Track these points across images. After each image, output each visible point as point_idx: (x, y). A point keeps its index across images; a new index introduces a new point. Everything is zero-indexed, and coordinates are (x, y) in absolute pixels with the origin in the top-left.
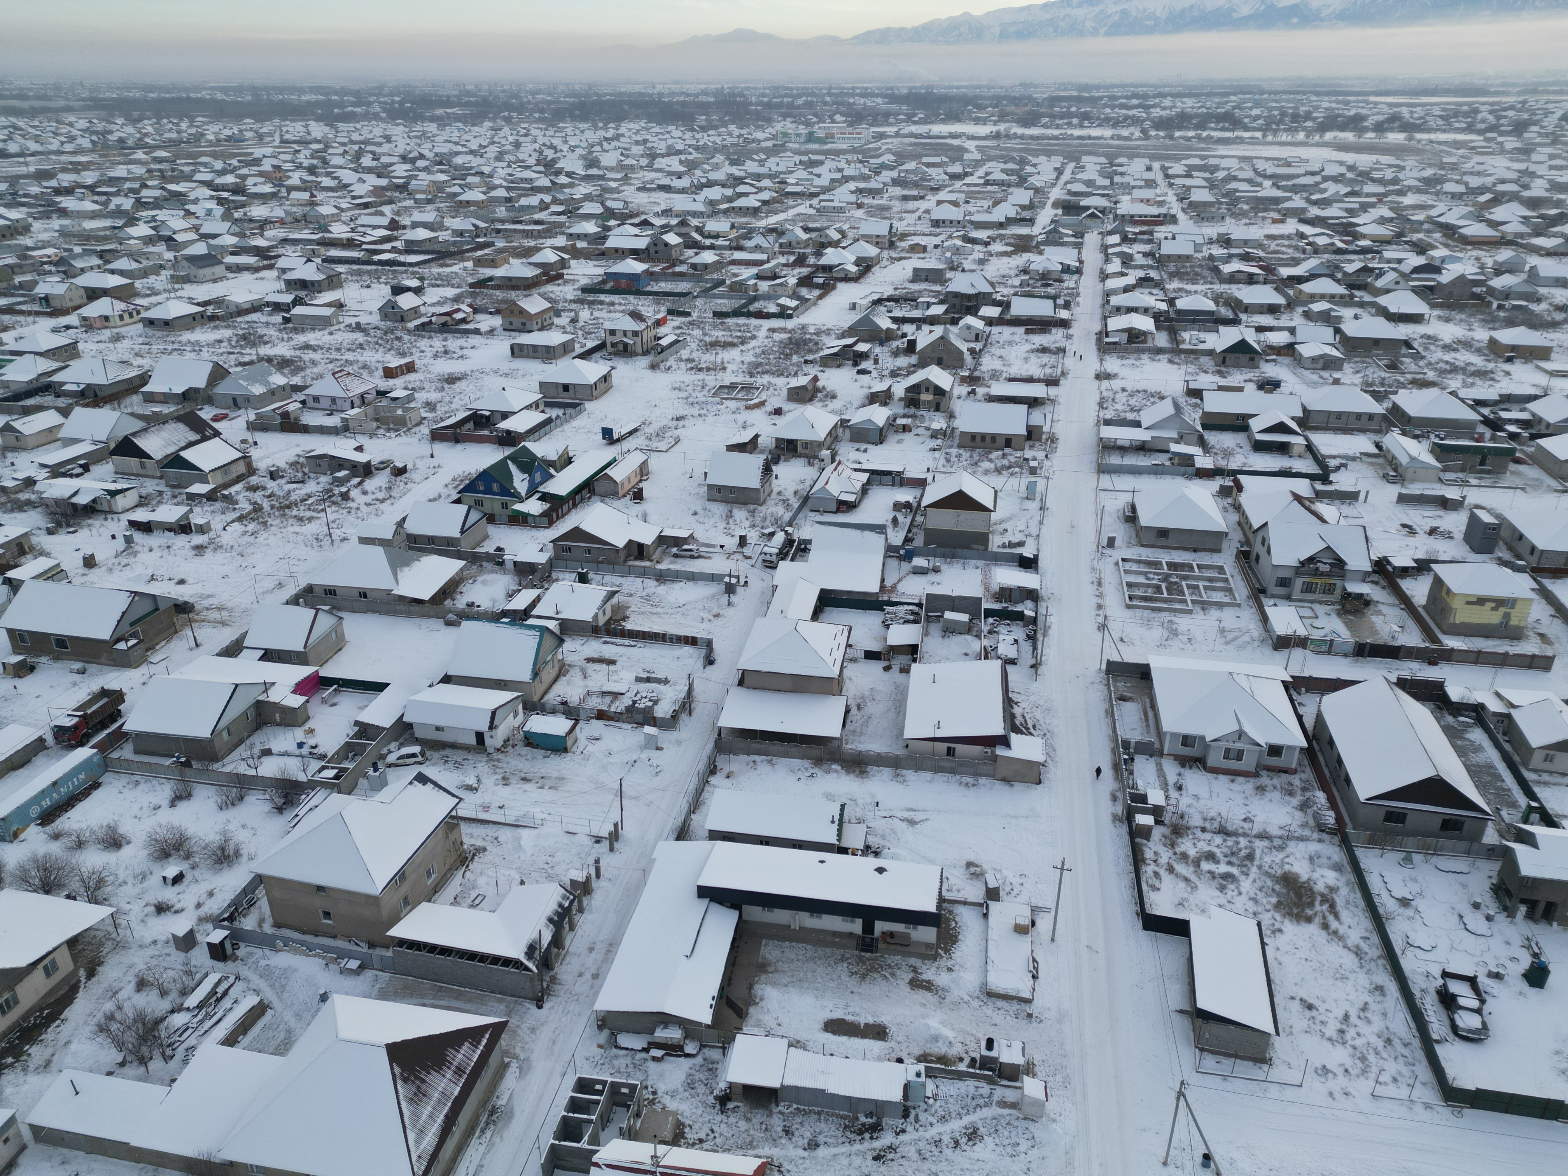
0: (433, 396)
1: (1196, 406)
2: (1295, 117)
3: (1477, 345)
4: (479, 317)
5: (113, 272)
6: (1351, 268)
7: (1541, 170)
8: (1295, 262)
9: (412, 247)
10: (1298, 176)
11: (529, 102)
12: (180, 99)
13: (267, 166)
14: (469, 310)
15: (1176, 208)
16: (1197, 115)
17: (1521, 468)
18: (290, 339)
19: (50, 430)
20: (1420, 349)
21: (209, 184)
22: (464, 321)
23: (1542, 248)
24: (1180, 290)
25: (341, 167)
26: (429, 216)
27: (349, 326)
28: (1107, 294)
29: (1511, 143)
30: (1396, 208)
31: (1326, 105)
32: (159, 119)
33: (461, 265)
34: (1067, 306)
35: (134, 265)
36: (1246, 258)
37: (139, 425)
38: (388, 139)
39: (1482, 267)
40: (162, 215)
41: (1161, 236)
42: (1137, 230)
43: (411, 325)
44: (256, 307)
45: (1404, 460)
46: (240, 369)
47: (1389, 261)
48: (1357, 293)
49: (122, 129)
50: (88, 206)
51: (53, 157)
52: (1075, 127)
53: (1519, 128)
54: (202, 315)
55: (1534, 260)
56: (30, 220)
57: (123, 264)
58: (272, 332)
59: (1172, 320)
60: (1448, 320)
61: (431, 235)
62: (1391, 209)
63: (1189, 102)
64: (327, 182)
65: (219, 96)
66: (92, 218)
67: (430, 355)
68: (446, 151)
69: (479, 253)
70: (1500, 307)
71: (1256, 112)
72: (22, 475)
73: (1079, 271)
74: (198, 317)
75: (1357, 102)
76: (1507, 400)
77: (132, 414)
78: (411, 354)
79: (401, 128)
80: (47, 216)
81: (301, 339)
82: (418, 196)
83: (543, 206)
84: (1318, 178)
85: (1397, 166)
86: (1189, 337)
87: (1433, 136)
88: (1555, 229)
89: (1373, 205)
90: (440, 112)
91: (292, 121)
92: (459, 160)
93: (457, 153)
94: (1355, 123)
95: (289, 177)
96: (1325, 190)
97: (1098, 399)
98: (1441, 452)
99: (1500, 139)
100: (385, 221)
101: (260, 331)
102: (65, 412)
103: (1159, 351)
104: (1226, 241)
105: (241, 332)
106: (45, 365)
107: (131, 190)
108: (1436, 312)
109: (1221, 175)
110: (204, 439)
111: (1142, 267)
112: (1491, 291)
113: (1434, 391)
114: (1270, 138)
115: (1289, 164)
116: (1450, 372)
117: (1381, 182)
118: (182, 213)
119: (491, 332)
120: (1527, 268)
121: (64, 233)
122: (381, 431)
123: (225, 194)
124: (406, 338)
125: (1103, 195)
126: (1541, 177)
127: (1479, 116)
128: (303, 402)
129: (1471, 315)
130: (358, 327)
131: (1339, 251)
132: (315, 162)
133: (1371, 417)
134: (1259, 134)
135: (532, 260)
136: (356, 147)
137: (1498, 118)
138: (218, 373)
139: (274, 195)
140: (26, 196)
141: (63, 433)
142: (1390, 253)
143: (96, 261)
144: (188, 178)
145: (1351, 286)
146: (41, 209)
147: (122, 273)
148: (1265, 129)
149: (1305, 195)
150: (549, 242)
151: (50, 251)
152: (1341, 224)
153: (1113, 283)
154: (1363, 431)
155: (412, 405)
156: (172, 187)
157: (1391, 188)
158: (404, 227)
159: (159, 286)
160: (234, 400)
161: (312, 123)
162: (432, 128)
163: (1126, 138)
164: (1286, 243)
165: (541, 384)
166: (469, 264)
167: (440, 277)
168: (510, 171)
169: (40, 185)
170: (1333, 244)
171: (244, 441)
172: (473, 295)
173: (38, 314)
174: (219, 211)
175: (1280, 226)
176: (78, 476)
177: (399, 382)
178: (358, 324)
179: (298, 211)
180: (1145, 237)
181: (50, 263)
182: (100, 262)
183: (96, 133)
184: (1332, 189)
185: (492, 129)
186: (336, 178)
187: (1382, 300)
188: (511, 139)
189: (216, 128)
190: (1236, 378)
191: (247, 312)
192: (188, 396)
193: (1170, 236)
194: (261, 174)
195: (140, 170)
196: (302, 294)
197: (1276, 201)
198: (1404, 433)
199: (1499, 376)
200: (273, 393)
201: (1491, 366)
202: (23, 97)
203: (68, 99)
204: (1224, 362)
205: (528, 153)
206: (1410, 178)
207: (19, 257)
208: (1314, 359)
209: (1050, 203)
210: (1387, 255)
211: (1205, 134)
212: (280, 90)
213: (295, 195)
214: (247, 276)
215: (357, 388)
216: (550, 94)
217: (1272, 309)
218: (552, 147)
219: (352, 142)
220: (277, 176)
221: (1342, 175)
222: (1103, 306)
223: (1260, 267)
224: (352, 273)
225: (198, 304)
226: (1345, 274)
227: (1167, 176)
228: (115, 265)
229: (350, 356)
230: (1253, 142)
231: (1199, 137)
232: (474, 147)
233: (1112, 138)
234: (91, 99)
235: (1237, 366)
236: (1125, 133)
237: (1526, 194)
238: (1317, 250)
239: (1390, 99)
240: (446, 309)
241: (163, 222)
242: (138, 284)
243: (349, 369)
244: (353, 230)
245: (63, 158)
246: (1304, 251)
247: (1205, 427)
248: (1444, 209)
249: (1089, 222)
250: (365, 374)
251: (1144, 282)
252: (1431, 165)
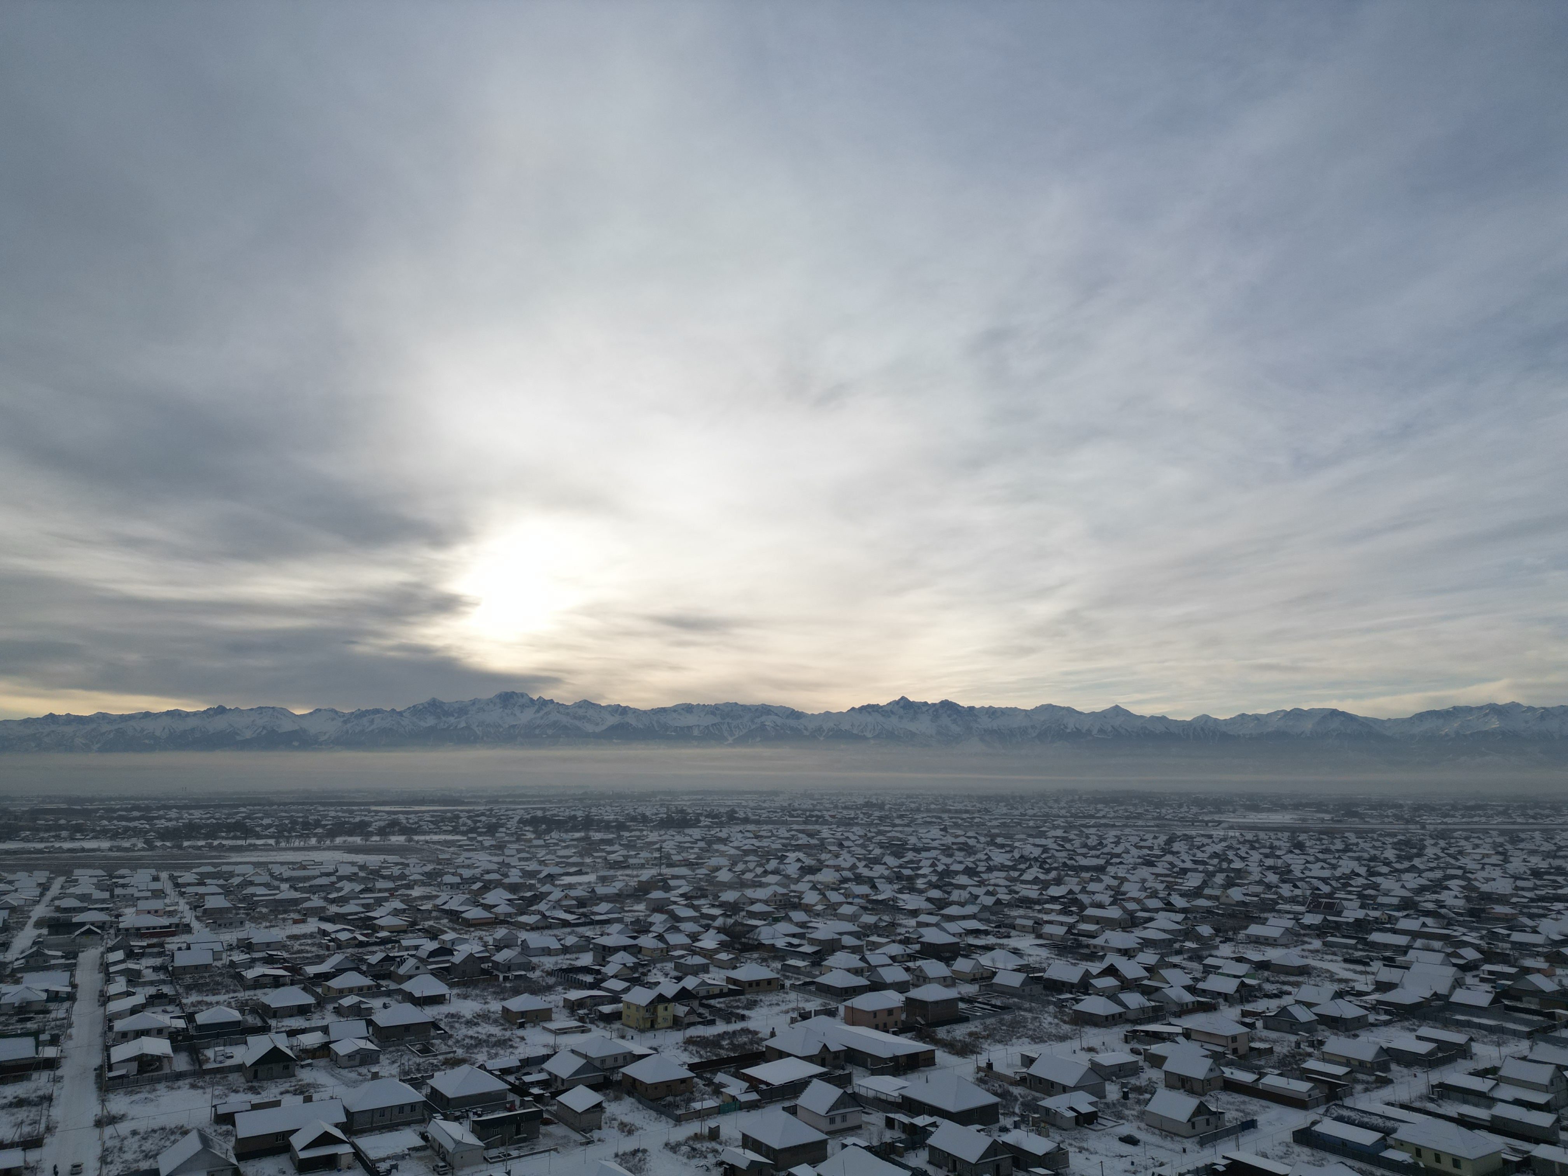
1: (228, 1133)
2: (306, 825)
3: (493, 1016)
6: (374, 959)
7: (514, 862)
8: (320, 959)
10: (315, 877)
15: (189, 917)
16: (207, 825)
17: (551, 1128)
20: (447, 1029)
23: (527, 924)
24: (200, 1003)
28: (110, 1020)
29: (488, 841)
30: (406, 900)
31: (332, 814)
34: (54, 1041)
36: (270, 960)
39: (485, 945)
41: (174, 947)
42: (145, 944)
45: (449, 1146)
47: (407, 949)
48: (382, 982)
52: (65, 840)
53: (492, 830)
55: (523, 935)
59: (192, 1037)
60: (465, 997)
62: (402, 901)
63: (197, 814)
70: (506, 979)
71: (266, 821)
73: (71, 997)
75: (361, 811)
76: (528, 1063)
84: (333, 879)
85: (402, 864)
86: (212, 1054)
87: (428, 838)
88: (533, 908)
89: (386, 899)
94: (361, 828)
96: (341, 889)
97: (98, 1151)
98: (481, 1129)
99: (480, 838)
103: (179, 1076)
104: (247, 946)
108: (455, 991)
109: (236, 881)
111: (152, 983)
112: (496, 964)
113: (465, 1068)
114: (283, 845)
115: (304, 868)
116: (476, 1046)
117: (390, 878)
120: (519, 943)
125: (102, 909)
126: (515, 867)
127: (461, 821)
129: (484, 989)
131: (361, 944)
133: (413, 1106)
134: (272, 842)
137: (475, 822)
142: (408, 941)
145: (376, 977)
148: (278, 837)
149: (323, 894)
152: (361, 918)
153: (114, 1006)
154: (408, 1124)
157: (400, 883)
163: (126, 850)
164: (309, 941)
170: (355, 938)
175: (301, 926)
180: (155, 950)
184: (348, 887)
187: (407, 986)
190: (270, 1093)
193: (184, 946)
197: (295, 902)
198: (446, 1118)
199: (516, 1042)
201: (508, 1034)
204: (255, 1076)
206: (415, 872)
208: (350, 1056)
209: (31, 922)
210: (404, 943)
211: (216, 843)
217: (302, 1010)
221: (355, 874)
222: (104, 1034)
223: (285, 969)
226: (369, 965)
227: (177, 885)
230: (267, 848)
231: (210, 847)
233: (110, 849)
235: (271, 1078)
236: (126, 844)
237: (506, 881)
238: (340, 946)
239: (387, 808)
246: (328, 948)
247: (240, 1157)
248: (447, 898)
249: (84, 940)
251: (154, 1000)
252: (429, 862)
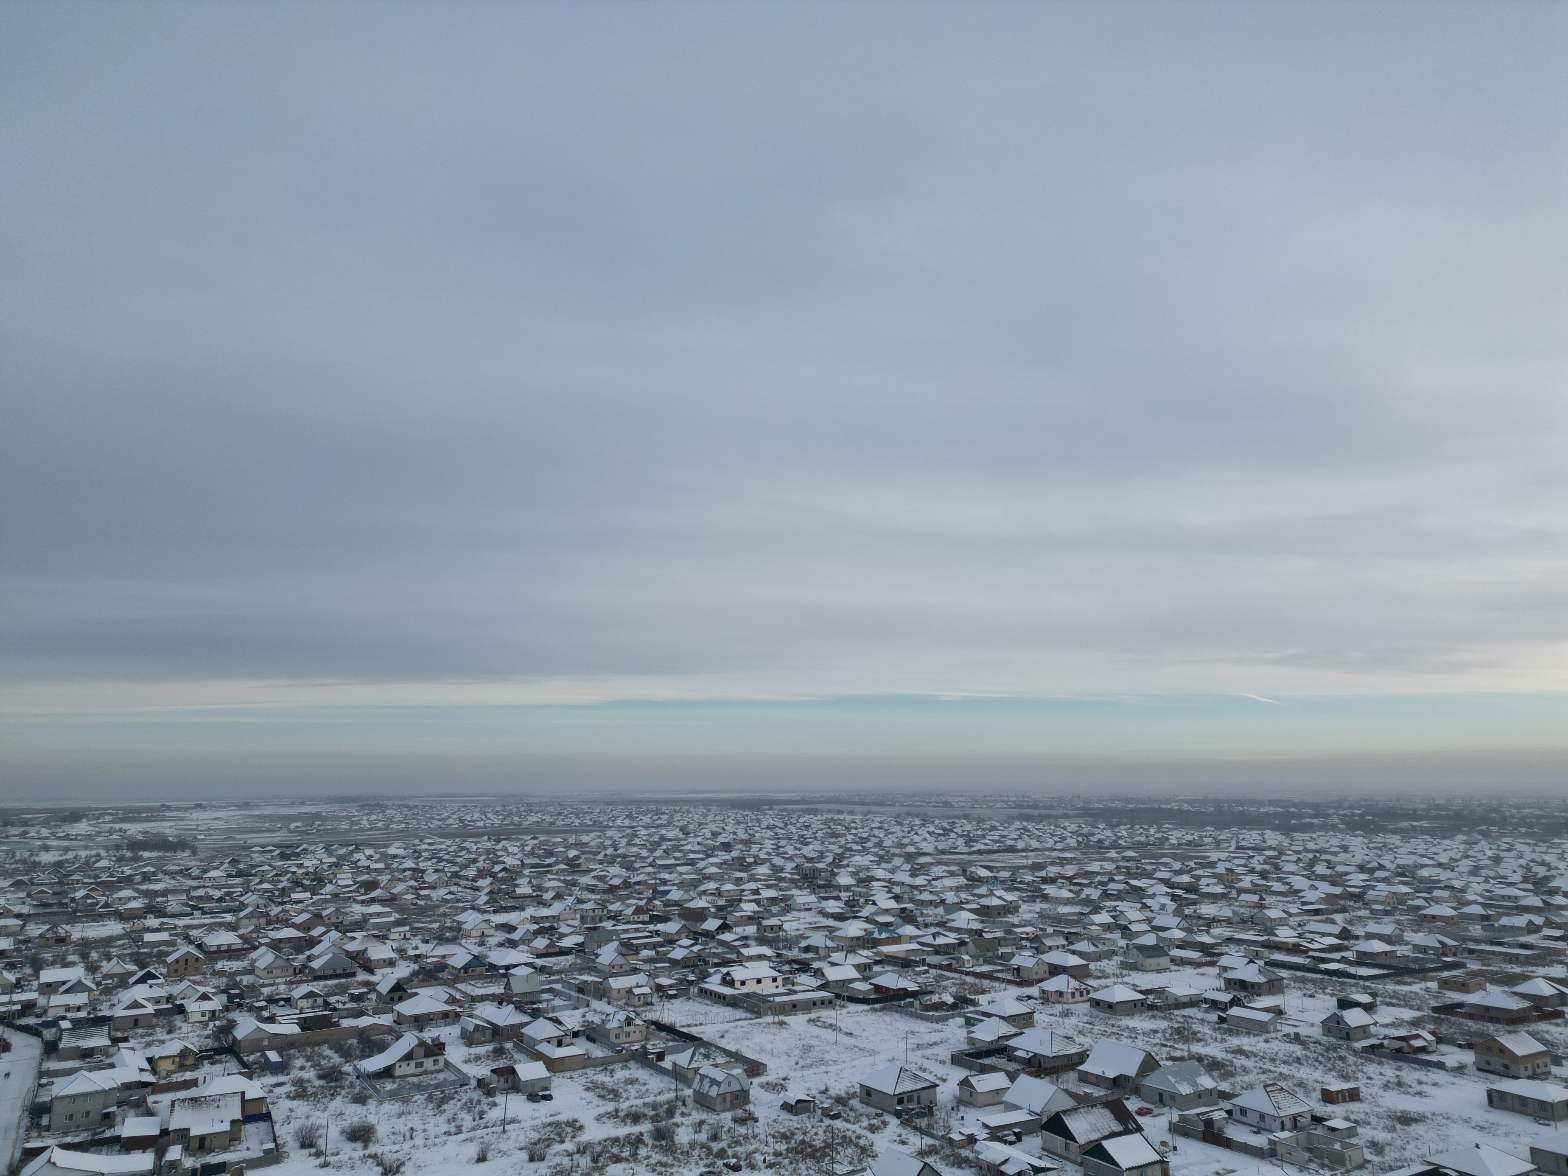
0: (1381, 1136)
4: (1444, 1048)
5: (1073, 952)
9: (1363, 959)
11: (1513, 817)
12: (1153, 809)
13: (1221, 869)
14: (1430, 1038)
18: (1223, 1040)
19: (999, 1092)
21: (1166, 882)
22: (1423, 1050)
25: (1293, 873)
26: (1387, 927)
27: (1287, 1035)
32: (1133, 825)
33: (1423, 985)
35: (1092, 949)
37: (1070, 1103)
38: (1345, 849)
40: (1122, 906)
43: (1358, 1045)
44: (1193, 1002)
46: (1170, 1063)
49: (1102, 833)
50: (1065, 894)
51: (1047, 853)
54: (1142, 1002)
56: (1020, 902)
57: (1083, 946)
58: (1206, 1030)
61: (1389, 948)
64: (1277, 886)
65: (1186, 807)
66: (1066, 904)
67: (1379, 1083)
68: (1409, 862)
69: (1446, 974)
72: (967, 1131)
74: (1139, 1005)
77: (1066, 1091)
78: (1356, 1079)
79: (1360, 839)
80: (1032, 899)
81: (1235, 1042)
82: (1375, 907)
83: (1532, 929)
90: (1404, 824)
91: (1249, 830)
92: (1425, 873)
93: (1423, 866)
95: (1241, 880)
100: (1336, 930)
101: (1195, 1027)
102: (1012, 1077)
105: (1176, 1025)
106: (1006, 1029)
107: (1100, 883)
110: (1126, 1132)
118: (1139, 906)
119: (1460, 1069)
121: (1042, 915)
122: (1313, 1166)
123: (1179, 892)
124: (1351, 1059)
128: (1229, 1112)
130: (1297, 1039)
132: (1267, 867)
135: (1517, 989)
136: (1311, 856)
138: (1149, 1064)
139: (1224, 896)
140: (1021, 882)
141: (1007, 1097)
143: (1062, 941)
144: (1149, 875)
146: (1030, 894)
147: (1081, 954)
150: (1541, 971)
151: (1029, 929)
155: (1354, 1141)
156: (1135, 882)
158: (1357, 937)
159: (1109, 971)
160: (1161, 1095)
161: (1268, 832)
162: (1395, 840)
165: (1534, 1151)
166: (1433, 985)
167: (1396, 995)
168: (1487, 886)
169: (1033, 875)
171: (1164, 1144)
172: (1436, 1021)
173: (1010, 982)
174: (1171, 906)
176: (1011, 1143)
177: (1338, 1110)
178: (1297, 1035)
179: (1246, 912)
181: (1027, 939)
182: (1065, 943)
183: (1082, 835)
185: (1466, 842)
186: (1287, 883)
188: (1489, 853)
189: (1179, 834)
191: (1185, 1005)
192: (1119, 1082)
194: (1215, 876)
195: (1110, 867)
196: (1241, 995)
200: (1200, 1096)
202: (1035, 807)
203: (1066, 809)
205: (1511, 867)
207: (1006, 932)
212: (1242, 803)
213: (1244, 897)
214: (1189, 970)
215: (1290, 1108)
216: (1540, 809)
218: (1543, 863)
219: (1307, 850)
220: (1229, 879)
224: (1295, 979)
225: (1141, 992)
228: (1078, 947)
229: (1284, 1069)
232: (1443, 859)
234: (1083, 809)
240: (1402, 1032)
241: (1122, 912)
242: (1092, 966)
243: (1282, 1084)
244: (1300, 936)
245: (1054, 854)
250: (1300, 1093)
